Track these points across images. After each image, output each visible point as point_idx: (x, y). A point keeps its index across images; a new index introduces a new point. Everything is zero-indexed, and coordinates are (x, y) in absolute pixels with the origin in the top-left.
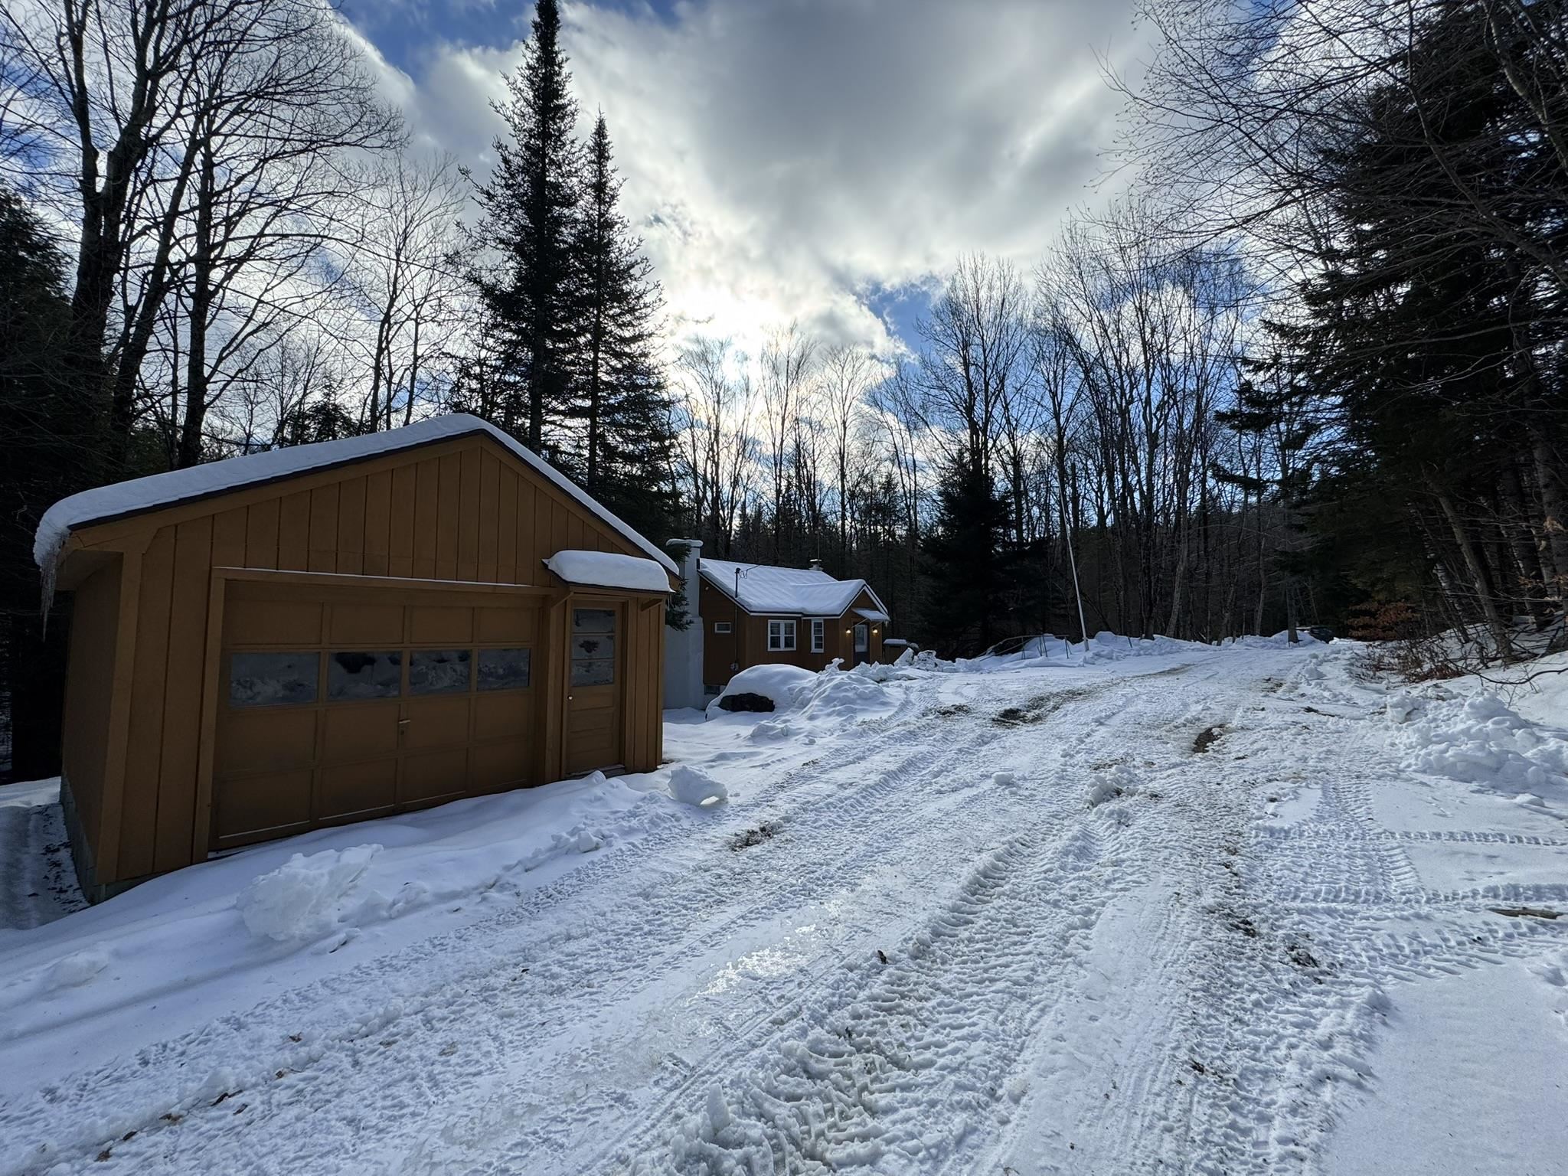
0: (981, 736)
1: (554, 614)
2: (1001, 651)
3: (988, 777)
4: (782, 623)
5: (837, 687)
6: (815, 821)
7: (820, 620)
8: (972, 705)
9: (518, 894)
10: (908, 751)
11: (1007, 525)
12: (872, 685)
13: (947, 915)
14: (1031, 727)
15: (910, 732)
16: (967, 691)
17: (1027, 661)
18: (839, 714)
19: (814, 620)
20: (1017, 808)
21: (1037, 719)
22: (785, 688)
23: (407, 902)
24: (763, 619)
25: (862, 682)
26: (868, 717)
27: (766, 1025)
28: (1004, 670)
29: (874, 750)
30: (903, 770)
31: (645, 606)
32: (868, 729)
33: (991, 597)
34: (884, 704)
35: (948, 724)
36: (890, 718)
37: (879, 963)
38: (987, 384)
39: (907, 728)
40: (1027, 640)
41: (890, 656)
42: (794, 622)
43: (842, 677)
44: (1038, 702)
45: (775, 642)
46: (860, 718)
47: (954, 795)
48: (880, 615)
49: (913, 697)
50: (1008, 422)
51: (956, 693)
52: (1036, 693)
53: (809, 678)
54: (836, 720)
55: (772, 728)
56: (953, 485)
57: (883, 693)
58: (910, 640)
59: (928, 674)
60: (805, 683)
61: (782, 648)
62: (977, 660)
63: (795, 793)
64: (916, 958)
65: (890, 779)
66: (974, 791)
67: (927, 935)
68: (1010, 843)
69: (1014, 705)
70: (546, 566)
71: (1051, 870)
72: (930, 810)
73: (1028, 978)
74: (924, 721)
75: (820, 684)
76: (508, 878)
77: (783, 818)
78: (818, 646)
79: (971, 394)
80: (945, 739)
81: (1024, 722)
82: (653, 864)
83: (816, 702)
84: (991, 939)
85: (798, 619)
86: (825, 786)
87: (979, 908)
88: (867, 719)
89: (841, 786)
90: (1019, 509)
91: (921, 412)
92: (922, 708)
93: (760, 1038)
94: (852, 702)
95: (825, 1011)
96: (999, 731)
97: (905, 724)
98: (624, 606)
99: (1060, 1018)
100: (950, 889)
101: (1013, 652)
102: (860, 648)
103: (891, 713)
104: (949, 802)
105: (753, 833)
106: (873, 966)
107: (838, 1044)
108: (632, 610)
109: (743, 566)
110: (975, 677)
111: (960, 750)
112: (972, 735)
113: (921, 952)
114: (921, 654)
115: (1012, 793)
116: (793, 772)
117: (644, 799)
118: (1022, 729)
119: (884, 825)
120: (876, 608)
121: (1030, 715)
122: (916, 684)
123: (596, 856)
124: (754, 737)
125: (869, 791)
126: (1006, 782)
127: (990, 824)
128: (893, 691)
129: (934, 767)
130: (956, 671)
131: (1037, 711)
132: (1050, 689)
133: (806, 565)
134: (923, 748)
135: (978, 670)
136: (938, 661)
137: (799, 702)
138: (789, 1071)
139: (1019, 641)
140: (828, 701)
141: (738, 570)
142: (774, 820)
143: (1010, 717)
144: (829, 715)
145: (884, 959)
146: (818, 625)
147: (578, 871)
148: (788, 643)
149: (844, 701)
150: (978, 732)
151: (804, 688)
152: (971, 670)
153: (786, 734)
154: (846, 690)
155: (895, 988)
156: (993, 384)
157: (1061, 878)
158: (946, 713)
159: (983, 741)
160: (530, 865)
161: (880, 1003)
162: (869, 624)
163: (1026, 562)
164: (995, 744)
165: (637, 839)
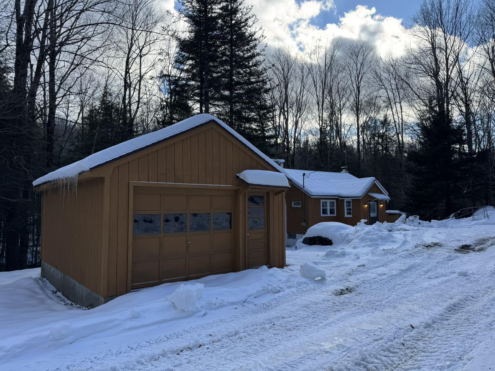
0: (449, 256)
1: (241, 197)
2: (459, 216)
3: (455, 273)
4: (328, 201)
5: (367, 233)
6: (371, 287)
7: (350, 200)
8: (443, 243)
9: (256, 305)
10: (409, 262)
11: (462, 142)
12: (386, 233)
13: (438, 317)
14: (478, 253)
15: (410, 254)
16: (439, 236)
17: (475, 222)
18: (370, 246)
19: (346, 200)
20: (470, 285)
21: (480, 250)
22: (338, 234)
23: (220, 304)
24: (318, 200)
25: (381, 231)
26: (385, 247)
27: (371, 340)
28: (461, 227)
29: (392, 261)
30: (408, 269)
31: (277, 194)
32: (386, 252)
33: (452, 185)
34: (394, 242)
35: (430, 251)
36: (398, 248)
37: (411, 328)
38: (447, 59)
39: (408, 252)
40: (476, 210)
41: (392, 218)
42: (335, 201)
43: (369, 228)
44: (482, 241)
45: (325, 212)
46: (381, 248)
47: (437, 280)
48: (385, 196)
49: (408, 239)
50: (462, 80)
51: (433, 237)
52: (481, 237)
53: (350, 229)
54: (369, 249)
55: (336, 252)
56: (426, 120)
57: (393, 237)
58: (402, 210)
59: (416, 228)
60: (348, 231)
61: (329, 214)
62: (444, 221)
63: (358, 276)
64: (426, 328)
65: (403, 272)
66: (446, 278)
67: (430, 322)
68: (466, 296)
69: (468, 243)
70: (238, 177)
71: (486, 305)
72: (426, 284)
73: (474, 334)
74: (417, 249)
75: (357, 232)
76: (249, 299)
77: (355, 286)
78: (348, 213)
79: (436, 64)
80: (429, 257)
81: (474, 251)
82: (304, 298)
83: (356, 240)
84: (458, 324)
85: (337, 199)
86: (371, 275)
87: (452, 315)
88: (385, 248)
89: (379, 275)
90: (470, 133)
91: (405, 79)
92: (415, 244)
93: (370, 343)
94: (376, 240)
95: (393, 338)
96: (459, 255)
97: (407, 250)
98: (268, 193)
99: (487, 343)
100: (438, 310)
101: (467, 216)
102: (373, 215)
103: (398, 246)
104: (435, 282)
105: (343, 290)
106: (408, 329)
107: (400, 346)
108: (271, 195)
109: (307, 172)
110: (443, 230)
111: (438, 262)
112: (444, 256)
113: (428, 326)
114: (411, 218)
115: (467, 279)
116: (354, 269)
117: (290, 276)
118: (472, 254)
119: (404, 289)
120: (381, 193)
121: (477, 248)
122: (410, 233)
123: (281, 294)
124: (327, 255)
125: (393, 277)
126: (464, 274)
127: (456, 290)
128: (398, 236)
129: (425, 269)
130: (431, 227)
131: (481, 246)
132: (490, 236)
133: (338, 170)
134: (418, 261)
135: (446, 226)
136: (420, 221)
137: (347, 241)
138: (384, 351)
139: (470, 210)
140: (363, 239)
141: (304, 174)
142: (351, 286)
143: (465, 248)
144: (364, 246)
145: (413, 327)
146: (349, 202)
147: (275, 299)
148: (332, 212)
149: (372, 240)
150: (448, 254)
151: (348, 234)
152: (440, 227)
153: (343, 254)
154: (372, 235)
155: (419, 335)
156: (451, 59)
157: (490, 308)
158: (428, 246)
159: (450, 259)
160: (256, 296)
161: (413, 338)
162: (378, 201)
163: (475, 164)
164: (457, 260)
165: (294, 290)
